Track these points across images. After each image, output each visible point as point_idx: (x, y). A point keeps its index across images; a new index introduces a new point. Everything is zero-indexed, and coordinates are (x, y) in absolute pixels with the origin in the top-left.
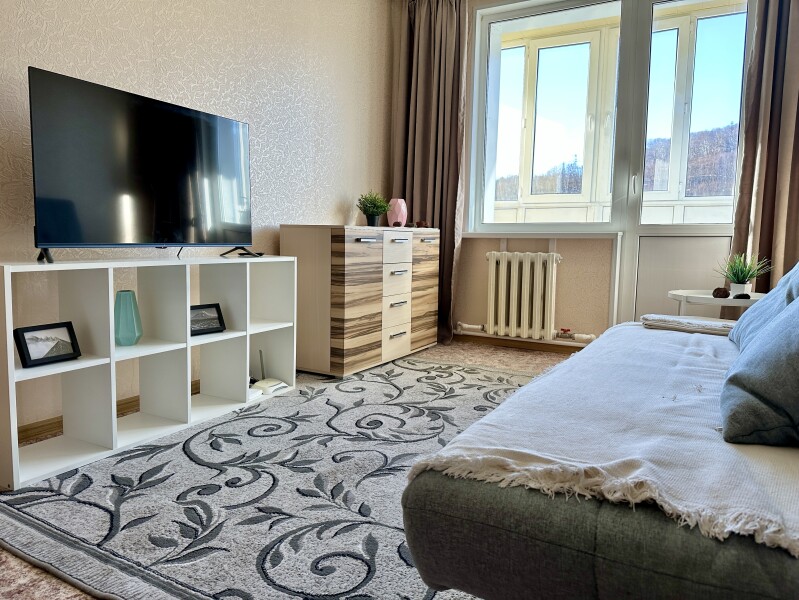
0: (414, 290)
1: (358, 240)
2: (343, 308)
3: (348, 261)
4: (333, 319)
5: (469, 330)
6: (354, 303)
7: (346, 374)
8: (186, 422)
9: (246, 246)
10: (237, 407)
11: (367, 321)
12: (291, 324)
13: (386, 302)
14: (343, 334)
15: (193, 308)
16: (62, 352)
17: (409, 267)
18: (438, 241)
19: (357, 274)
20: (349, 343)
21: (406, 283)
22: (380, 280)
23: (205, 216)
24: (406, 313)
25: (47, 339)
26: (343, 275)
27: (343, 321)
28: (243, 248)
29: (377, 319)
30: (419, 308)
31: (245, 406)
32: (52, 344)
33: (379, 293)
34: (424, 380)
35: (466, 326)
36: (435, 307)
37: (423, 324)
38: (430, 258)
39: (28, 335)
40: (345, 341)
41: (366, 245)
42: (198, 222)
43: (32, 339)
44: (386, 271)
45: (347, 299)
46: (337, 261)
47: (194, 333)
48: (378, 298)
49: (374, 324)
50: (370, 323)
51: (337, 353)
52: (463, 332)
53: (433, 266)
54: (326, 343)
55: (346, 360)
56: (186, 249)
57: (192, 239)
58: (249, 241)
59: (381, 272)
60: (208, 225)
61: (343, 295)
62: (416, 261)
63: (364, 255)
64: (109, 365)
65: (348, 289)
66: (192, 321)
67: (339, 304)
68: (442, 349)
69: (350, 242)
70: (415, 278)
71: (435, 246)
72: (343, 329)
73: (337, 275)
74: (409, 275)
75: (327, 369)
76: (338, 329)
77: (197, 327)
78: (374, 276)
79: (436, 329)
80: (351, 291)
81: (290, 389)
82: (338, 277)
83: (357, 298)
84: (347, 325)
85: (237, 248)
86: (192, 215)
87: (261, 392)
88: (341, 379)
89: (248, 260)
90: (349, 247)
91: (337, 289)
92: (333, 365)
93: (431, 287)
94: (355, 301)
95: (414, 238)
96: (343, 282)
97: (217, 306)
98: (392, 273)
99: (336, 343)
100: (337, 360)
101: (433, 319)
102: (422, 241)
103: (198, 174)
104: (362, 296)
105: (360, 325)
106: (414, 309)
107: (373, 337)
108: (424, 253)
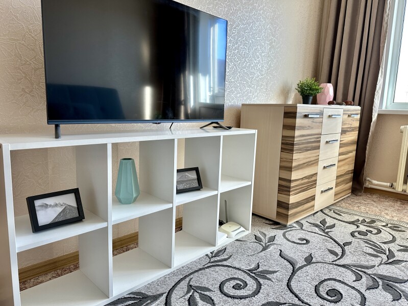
0: (340, 154)
1: (306, 116)
2: (291, 171)
3: (297, 133)
4: (280, 179)
5: (377, 185)
6: (300, 167)
7: (290, 222)
8: (170, 267)
9: (219, 121)
10: (208, 250)
11: (307, 180)
12: (250, 183)
13: (321, 164)
14: (289, 191)
15: (178, 171)
16: (69, 217)
17: (338, 137)
18: (359, 116)
19: (303, 144)
20: (293, 199)
21: (336, 149)
22: (318, 148)
23: (190, 98)
24: (334, 172)
25: (56, 205)
26: (293, 145)
27: (290, 181)
28: (217, 123)
29: (314, 179)
30: (342, 168)
31: (215, 249)
32: (59, 210)
33: (316, 158)
34: (356, 234)
35: (375, 182)
36: (352, 167)
37: (343, 181)
38: (353, 130)
39: (37, 203)
40: (291, 197)
41: (311, 120)
42: (186, 103)
43: (42, 206)
44: (323, 140)
45: (294, 164)
46: (288, 133)
47: (179, 192)
48: (315, 162)
49: (311, 182)
50: (308, 182)
51: (283, 206)
52: (370, 186)
53: (353, 136)
54: (274, 196)
55: (291, 212)
56: (176, 124)
57: (182, 116)
58: (221, 117)
59: (319, 141)
60: (191, 104)
61: (291, 161)
62: (344, 132)
63: (309, 128)
64: (107, 228)
65: (296, 156)
66: (177, 182)
67: (287, 167)
68: (356, 199)
69: (300, 117)
70: (342, 146)
71: (357, 120)
72: (289, 187)
73: (287, 144)
74: (338, 144)
75: (274, 216)
76: (285, 187)
77: (181, 187)
78: (314, 145)
79: (351, 183)
80: (298, 157)
81: (247, 233)
82: (288, 146)
83: (301, 162)
84: (292, 184)
85: (212, 123)
86: (182, 98)
87: (226, 235)
88: (285, 226)
89: (222, 133)
90: (299, 121)
91: (286, 155)
92: (278, 214)
93: (351, 152)
94: (299, 165)
95: (344, 114)
96: (292, 150)
97: (196, 170)
98: (327, 142)
99: (283, 198)
100: (282, 211)
101: (351, 175)
102: (349, 116)
103: (187, 73)
104: (305, 161)
105: (302, 184)
106: (339, 169)
107: (310, 193)
108: (349, 126)
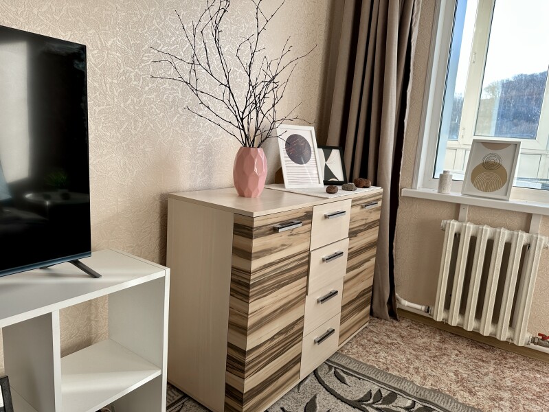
0: (348, 271)
1: (274, 230)
2: (246, 335)
3: (256, 264)
4: (230, 345)
11: (282, 337)
12: (156, 374)
13: (312, 299)
20: (250, 383)
22: (306, 273)
26: (248, 285)
27: (244, 353)
29: (296, 328)
30: (352, 290)
33: (301, 292)
35: (404, 303)
36: (368, 283)
37: (355, 309)
38: (369, 227)
40: (247, 381)
41: (287, 233)
44: (316, 258)
45: (252, 321)
48: (300, 299)
49: (292, 337)
50: (285, 339)
51: (235, 395)
53: (370, 236)
55: (247, 406)
59: (308, 263)
61: (245, 315)
62: (354, 234)
65: (253, 306)
67: (239, 326)
69: (261, 235)
70: (351, 255)
72: (244, 365)
73: (240, 283)
76: (236, 362)
78: (295, 272)
80: (261, 306)
82: (241, 287)
83: (267, 312)
84: (249, 358)
90: (258, 243)
91: (238, 304)
92: (227, 407)
93: (367, 260)
94: (263, 318)
95: (352, 207)
96: (247, 297)
98: (323, 260)
99: (233, 382)
100: (233, 403)
101: (368, 296)
104: (275, 307)
106: (346, 295)
107: (290, 354)
108: (363, 222)
